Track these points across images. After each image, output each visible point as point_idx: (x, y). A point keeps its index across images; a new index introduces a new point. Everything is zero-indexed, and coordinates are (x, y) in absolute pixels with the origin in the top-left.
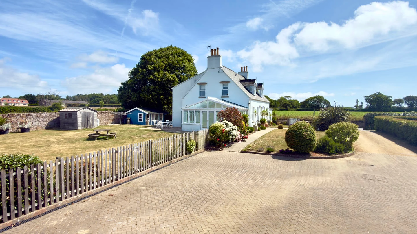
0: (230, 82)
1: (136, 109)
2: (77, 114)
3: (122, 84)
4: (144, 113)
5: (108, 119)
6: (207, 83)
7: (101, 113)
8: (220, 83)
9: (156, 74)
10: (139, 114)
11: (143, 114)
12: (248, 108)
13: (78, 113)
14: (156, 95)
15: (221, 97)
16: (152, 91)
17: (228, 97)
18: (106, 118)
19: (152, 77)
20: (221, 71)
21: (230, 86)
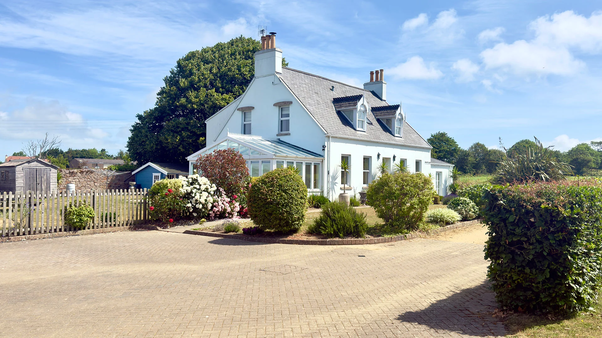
0: (291, 103)
1: (149, 166)
2: (14, 172)
3: (140, 117)
4: (162, 174)
5: (96, 184)
6: (253, 108)
7: (82, 172)
8: (275, 105)
9: (192, 94)
10: (154, 174)
11: (159, 174)
12: (322, 156)
13: (17, 169)
14: (189, 137)
15: (277, 135)
16: (183, 129)
17: (289, 134)
18: (93, 182)
19: (183, 100)
20: (277, 81)
21: (292, 110)
